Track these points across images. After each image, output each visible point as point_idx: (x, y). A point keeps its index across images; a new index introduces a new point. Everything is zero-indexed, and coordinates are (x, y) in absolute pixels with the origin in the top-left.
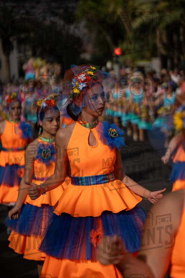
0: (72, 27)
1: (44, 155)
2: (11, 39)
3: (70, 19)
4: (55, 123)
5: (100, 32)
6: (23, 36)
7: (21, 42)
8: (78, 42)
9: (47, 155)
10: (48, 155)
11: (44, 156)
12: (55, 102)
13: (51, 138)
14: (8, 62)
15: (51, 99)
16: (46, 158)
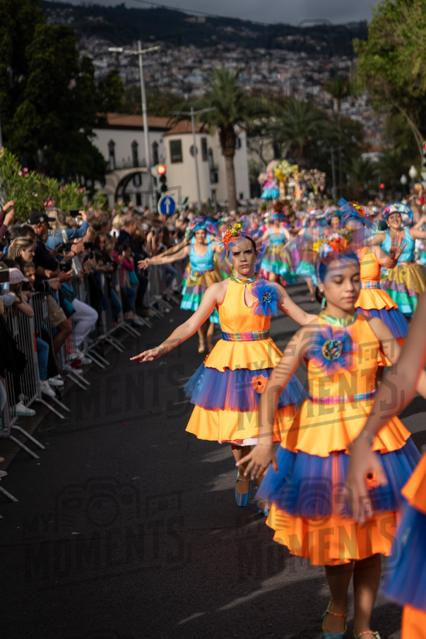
0: (346, 105)
1: (327, 351)
2: (236, 128)
3: (342, 91)
4: (348, 285)
5: (396, 111)
6: (257, 122)
7: (253, 133)
8: (357, 129)
9: (332, 353)
10: (335, 352)
11: (327, 354)
12: (348, 244)
13: (345, 318)
14: (231, 168)
15: (341, 237)
16: (328, 358)
